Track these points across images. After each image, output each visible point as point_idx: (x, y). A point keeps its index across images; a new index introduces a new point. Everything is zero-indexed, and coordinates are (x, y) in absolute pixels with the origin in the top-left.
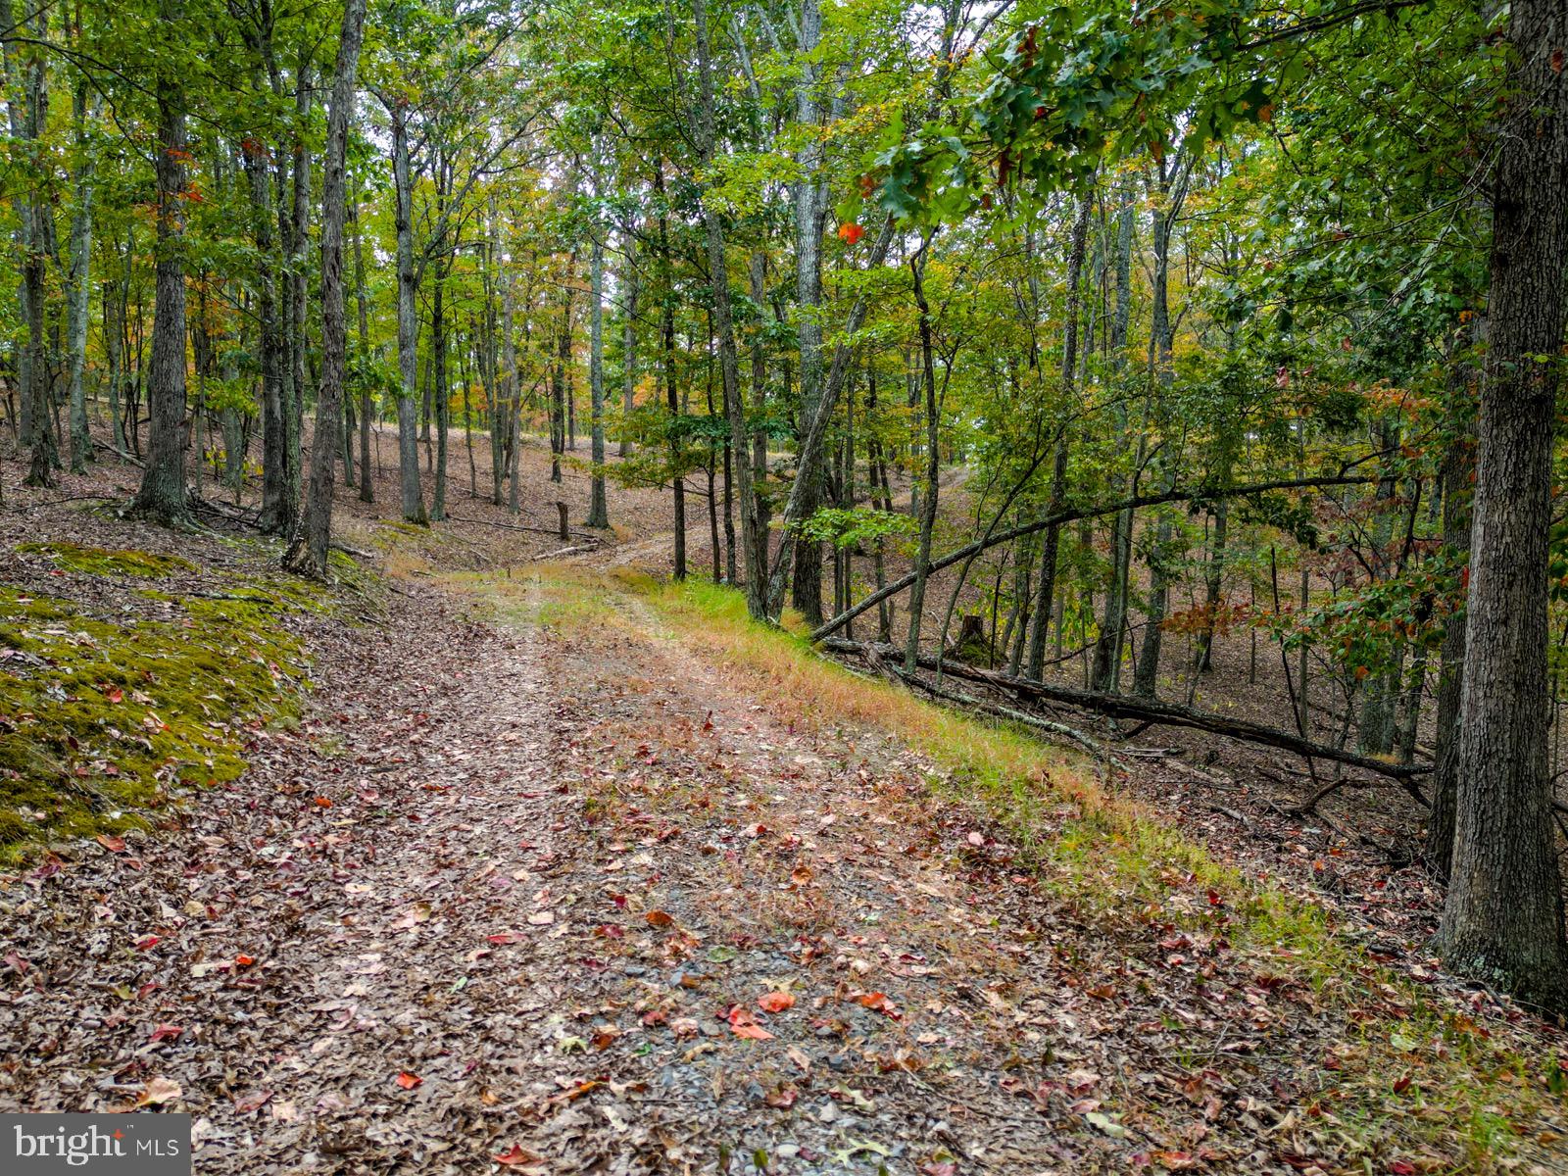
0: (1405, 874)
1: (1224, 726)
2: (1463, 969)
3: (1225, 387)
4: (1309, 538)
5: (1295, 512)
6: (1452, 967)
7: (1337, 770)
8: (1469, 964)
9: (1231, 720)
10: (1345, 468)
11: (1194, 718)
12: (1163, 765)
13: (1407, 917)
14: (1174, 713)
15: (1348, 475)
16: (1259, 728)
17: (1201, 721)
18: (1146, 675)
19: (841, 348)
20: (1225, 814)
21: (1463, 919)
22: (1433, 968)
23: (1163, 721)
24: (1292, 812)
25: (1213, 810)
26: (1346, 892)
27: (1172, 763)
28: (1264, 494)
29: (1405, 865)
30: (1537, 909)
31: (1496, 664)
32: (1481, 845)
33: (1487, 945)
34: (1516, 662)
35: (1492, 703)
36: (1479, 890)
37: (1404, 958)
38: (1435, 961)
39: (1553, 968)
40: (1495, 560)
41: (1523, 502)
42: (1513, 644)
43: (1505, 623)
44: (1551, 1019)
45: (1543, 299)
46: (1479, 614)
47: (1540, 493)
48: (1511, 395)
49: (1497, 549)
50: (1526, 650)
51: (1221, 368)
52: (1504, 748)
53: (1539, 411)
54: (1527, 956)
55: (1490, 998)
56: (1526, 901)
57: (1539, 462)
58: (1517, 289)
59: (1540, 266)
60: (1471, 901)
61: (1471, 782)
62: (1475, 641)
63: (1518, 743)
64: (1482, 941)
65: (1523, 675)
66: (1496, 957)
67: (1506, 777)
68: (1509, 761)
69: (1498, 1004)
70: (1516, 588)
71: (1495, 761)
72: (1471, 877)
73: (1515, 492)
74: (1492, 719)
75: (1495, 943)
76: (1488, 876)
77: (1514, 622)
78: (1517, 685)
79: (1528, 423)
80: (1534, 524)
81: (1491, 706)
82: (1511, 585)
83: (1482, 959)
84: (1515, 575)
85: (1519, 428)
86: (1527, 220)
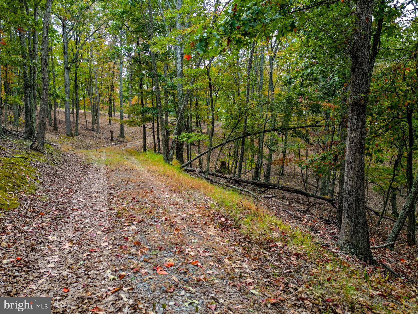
0: (331, 226)
2: (344, 249)
3: (287, 102)
4: (308, 141)
5: (304, 134)
6: (342, 249)
7: (315, 200)
8: (346, 248)
9: (288, 188)
10: (317, 123)
11: (279, 187)
12: (271, 199)
13: (331, 237)
14: (274, 186)
15: (317, 125)
16: (295, 189)
17: (281, 188)
18: (267, 176)
19: (188, 90)
20: (287, 212)
21: (344, 237)
22: (337, 249)
23: (271, 188)
24: (303, 211)
25: (284, 211)
26: (316, 231)
27: (274, 199)
28: (297, 130)
29: (331, 224)
30: (362, 234)
31: (352, 172)
32: (349, 218)
33: (350, 243)
34: (357, 172)
35: (351, 182)
36: (348, 229)
37: (330, 247)
38: (338, 247)
39: (366, 249)
40: (352, 146)
41: (359, 131)
42: (356, 167)
43: (354, 162)
44: (365, 261)
45: (363, 80)
46: (348, 160)
47: (363, 129)
48: (356, 104)
49: (353, 143)
50: (359, 169)
51: (286, 97)
52: (354, 193)
53: (362, 108)
54: (360, 246)
55: (351, 256)
56: (359, 232)
57: (362, 121)
58: (357, 78)
59: (363, 72)
60: (346, 232)
61: (346, 202)
62: (347, 166)
63: (357, 192)
64: (349, 242)
65: (359, 175)
66: (352, 246)
67: (355, 200)
68: (355, 197)
69: (353, 258)
70: (357, 153)
71: (352, 197)
72: (346, 226)
73: (357, 129)
74: (351, 186)
75: (352, 243)
76: (350, 226)
77: (357, 162)
78: (357, 177)
79: (360, 111)
80: (361, 137)
81: (351, 183)
82: (356, 152)
83: (349, 247)
84: (357, 150)
85: (358, 113)
86: (360, 60)
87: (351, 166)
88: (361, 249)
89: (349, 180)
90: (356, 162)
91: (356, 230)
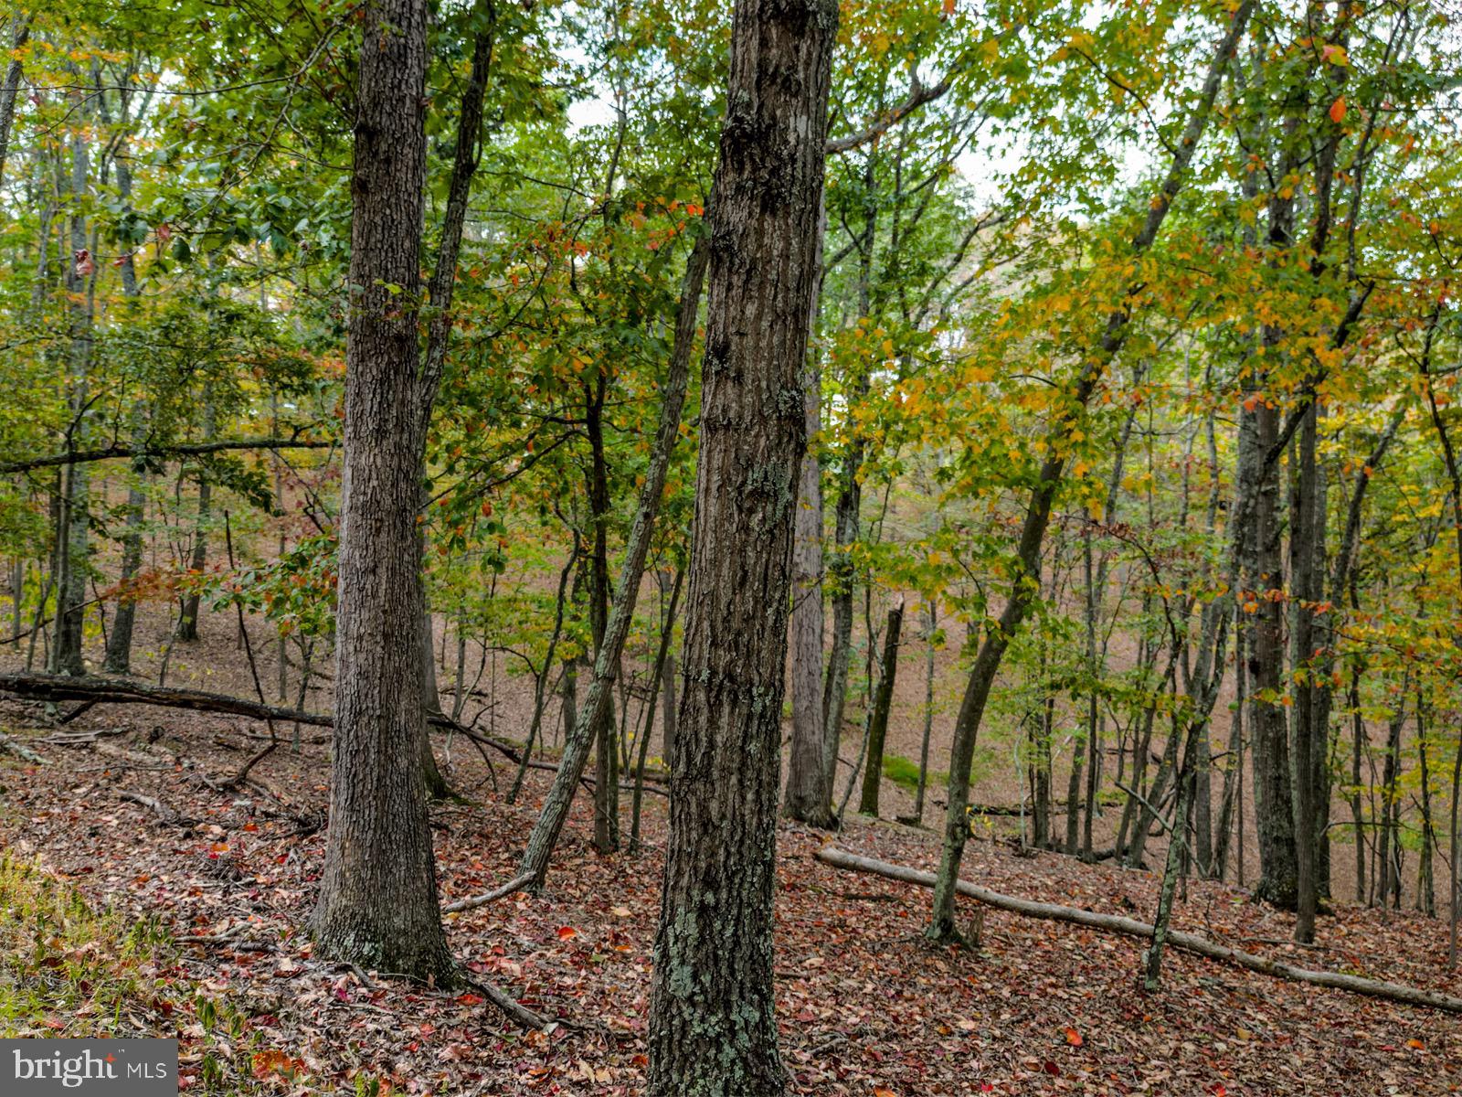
0: (312, 842)
1: (175, 698)
2: (334, 951)
3: (167, 336)
4: (264, 502)
5: (250, 475)
6: (321, 952)
7: (297, 730)
8: (340, 943)
9: (183, 692)
10: (297, 433)
11: (142, 693)
12: (93, 751)
13: (300, 893)
14: (119, 690)
15: (298, 439)
16: (213, 696)
17: (150, 695)
18: (118, 651)
20: (137, 802)
22: (305, 957)
23: (106, 699)
24: (225, 785)
25: (123, 799)
26: (237, 878)
27: (103, 747)
28: (217, 455)
29: (314, 831)
30: (408, 869)
31: (365, 615)
32: (353, 810)
33: (358, 919)
34: (385, 612)
35: (362, 656)
36: (350, 861)
37: (273, 953)
38: (305, 947)
39: (424, 928)
40: (363, 505)
41: (388, 444)
42: (381, 593)
43: (374, 571)
44: (418, 986)
45: (402, 233)
46: (347, 564)
47: (406, 436)
48: (374, 330)
49: (365, 494)
50: (394, 600)
51: (162, 316)
52: (374, 705)
53: (401, 349)
54: (398, 922)
55: (356, 980)
56: (396, 863)
57: (403, 403)
58: (377, 219)
59: (398, 198)
60: (342, 874)
61: (343, 745)
62: (346, 592)
63: (388, 697)
64: (353, 916)
65: (391, 626)
66: (367, 930)
67: (375, 735)
68: (379, 717)
69: (366, 985)
70: (383, 535)
71: (365, 719)
72: (343, 848)
73: (380, 433)
74: (362, 674)
75: (366, 915)
76: (359, 844)
77: (382, 571)
78: (386, 636)
79: (390, 362)
80: (400, 468)
81: (361, 661)
82: (378, 531)
83: (352, 936)
84: (382, 520)
85: (383, 366)
86: (384, 147)
87: (360, 590)
88: (405, 933)
89: (351, 649)
90: (379, 571)
91: (380, 860)
